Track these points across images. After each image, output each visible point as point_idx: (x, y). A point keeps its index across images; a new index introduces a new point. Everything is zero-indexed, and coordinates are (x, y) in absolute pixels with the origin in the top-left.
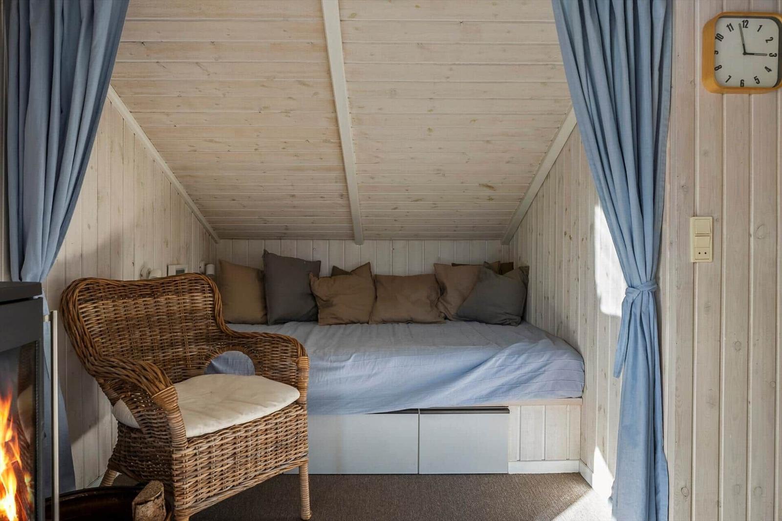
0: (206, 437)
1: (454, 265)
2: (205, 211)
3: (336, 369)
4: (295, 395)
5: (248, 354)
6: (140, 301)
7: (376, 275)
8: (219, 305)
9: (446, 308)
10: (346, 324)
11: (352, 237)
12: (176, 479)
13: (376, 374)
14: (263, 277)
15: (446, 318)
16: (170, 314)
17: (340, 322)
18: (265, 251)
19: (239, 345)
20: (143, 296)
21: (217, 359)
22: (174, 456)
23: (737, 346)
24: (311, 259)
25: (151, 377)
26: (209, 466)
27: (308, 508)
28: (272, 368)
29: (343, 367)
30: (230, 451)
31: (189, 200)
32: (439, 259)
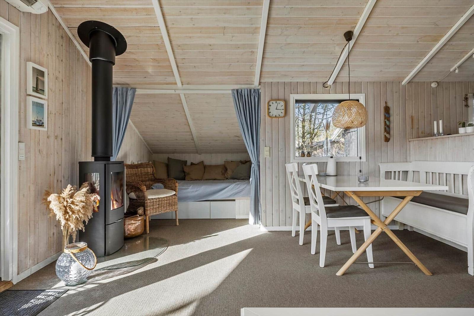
0: (152, 199)
1: (232, 161)
2: (148, 144)
3: (187, 189)
4: (174, 193)
5: (162, 184)
6: (134, 169)
7: (205, 165)
8: (155, 171)
9: (227, 175)
10: (194, 180)
11: (197, 153)
12: (146, 207)
13: (198, 190)
14: (167, 166)
15: (227, 179)
16: (141, 173)
17: (192, 180)
18: (168, 157)
19: (160, 182)
20: (134, 168)
21: (154, 186)
22: (145, 202)
23: (276, 177)
24: (184, 160)
25: (140, 184)
26: (153, 205)
27: (178, 222)
28: (169, 187)
29: (189, 188)
30: (158, 203)
31: (143, 141)
32: (227, 159)
